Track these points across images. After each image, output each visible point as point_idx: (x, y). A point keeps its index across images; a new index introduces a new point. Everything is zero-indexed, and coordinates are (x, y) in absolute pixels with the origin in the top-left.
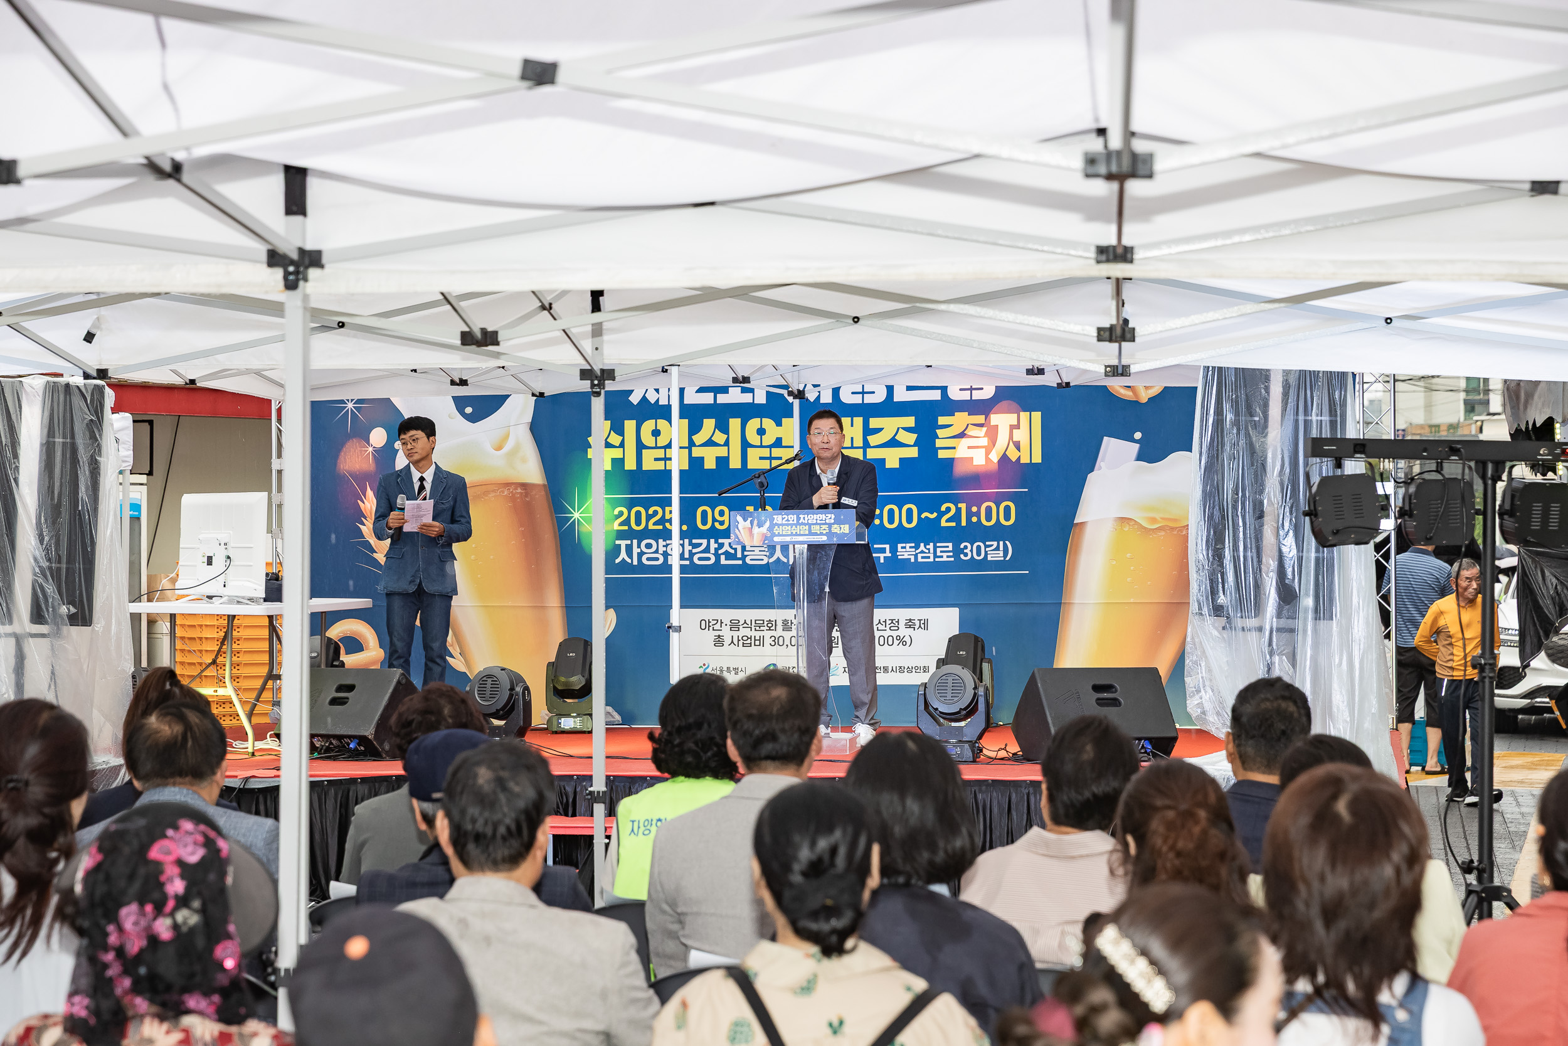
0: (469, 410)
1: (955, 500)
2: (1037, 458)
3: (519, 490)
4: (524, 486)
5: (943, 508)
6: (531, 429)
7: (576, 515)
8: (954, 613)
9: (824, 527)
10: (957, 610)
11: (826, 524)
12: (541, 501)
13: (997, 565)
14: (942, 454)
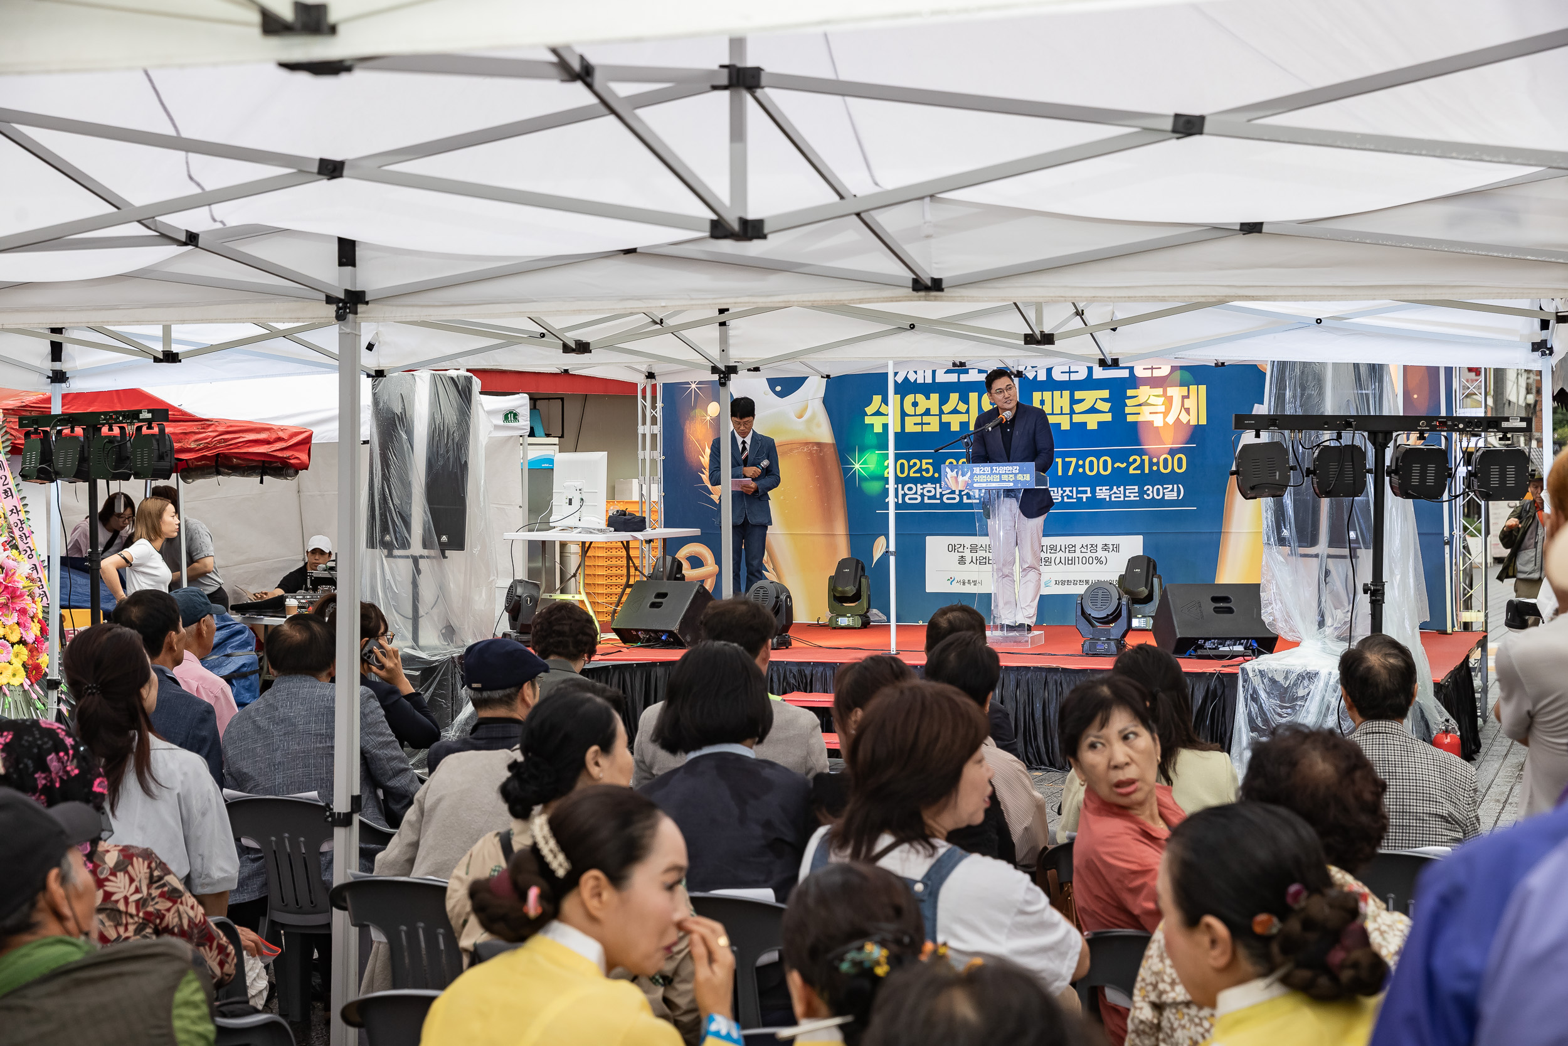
0: (778, 388)
1: (1141, 453)
2: (1203, 421)
3: (815, 448)
4: (819, 444)
5: (1131, 460)
6: (824, 402)
7: (857, 466)
8: (1139, 539)
9: (1011, 476)
10: (1141, 537)
11: (1012, 474)
12: (831, 456)
13: (1172, 503)
14: (1130, 419)
